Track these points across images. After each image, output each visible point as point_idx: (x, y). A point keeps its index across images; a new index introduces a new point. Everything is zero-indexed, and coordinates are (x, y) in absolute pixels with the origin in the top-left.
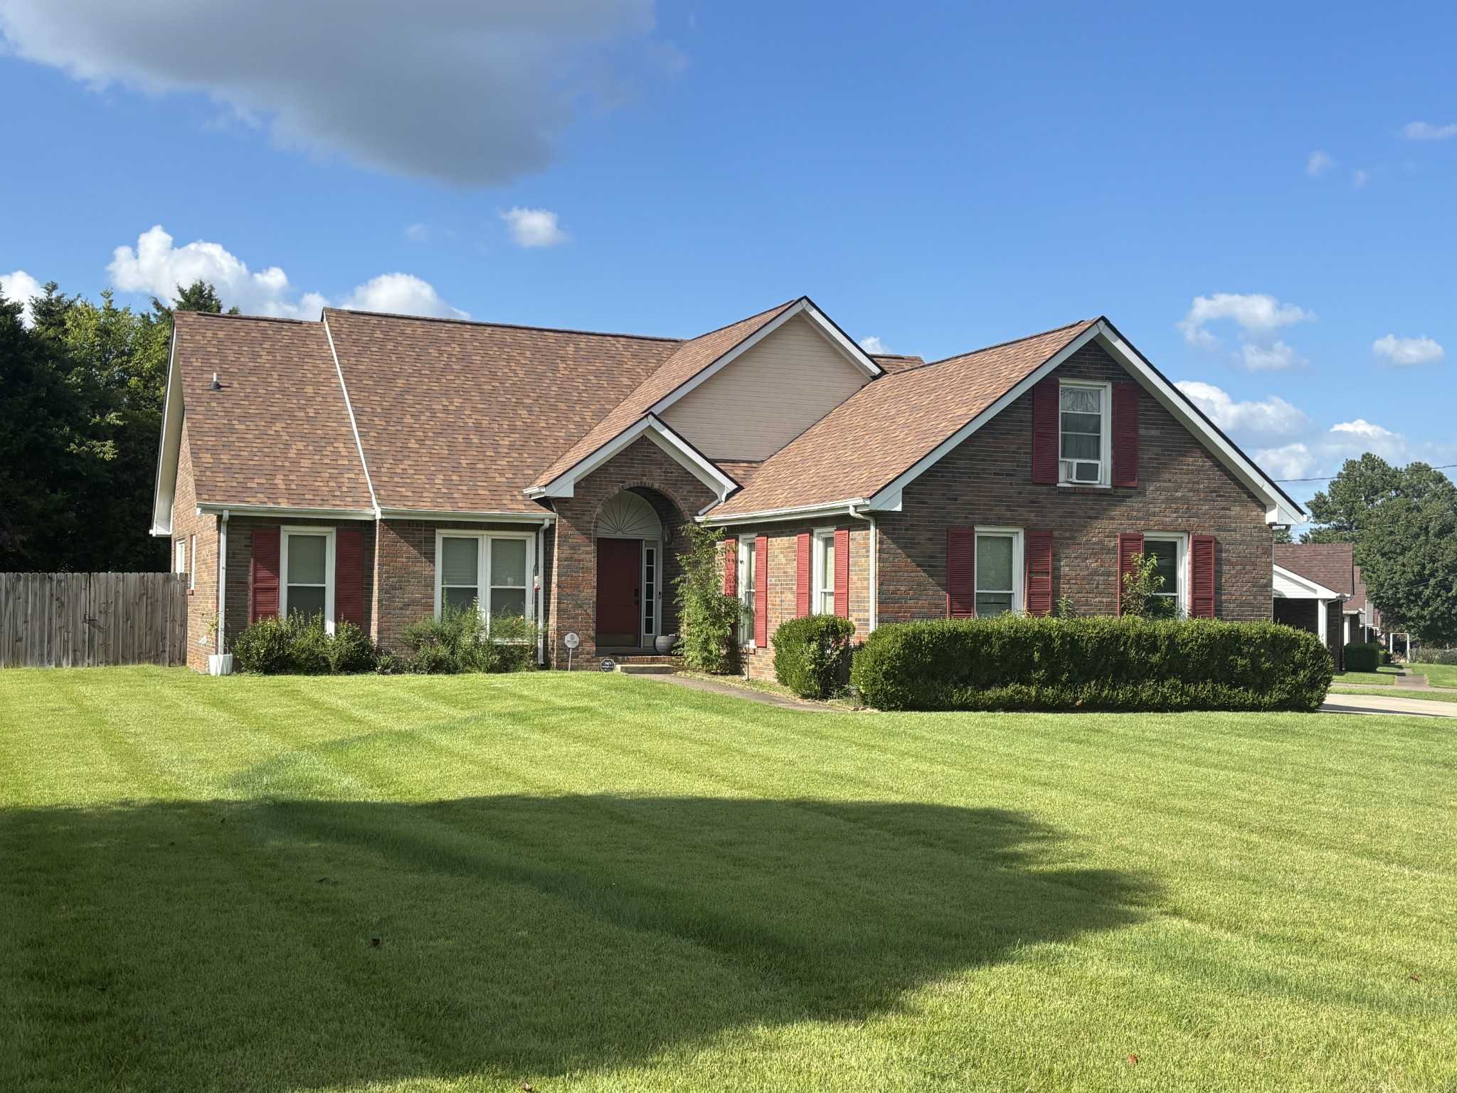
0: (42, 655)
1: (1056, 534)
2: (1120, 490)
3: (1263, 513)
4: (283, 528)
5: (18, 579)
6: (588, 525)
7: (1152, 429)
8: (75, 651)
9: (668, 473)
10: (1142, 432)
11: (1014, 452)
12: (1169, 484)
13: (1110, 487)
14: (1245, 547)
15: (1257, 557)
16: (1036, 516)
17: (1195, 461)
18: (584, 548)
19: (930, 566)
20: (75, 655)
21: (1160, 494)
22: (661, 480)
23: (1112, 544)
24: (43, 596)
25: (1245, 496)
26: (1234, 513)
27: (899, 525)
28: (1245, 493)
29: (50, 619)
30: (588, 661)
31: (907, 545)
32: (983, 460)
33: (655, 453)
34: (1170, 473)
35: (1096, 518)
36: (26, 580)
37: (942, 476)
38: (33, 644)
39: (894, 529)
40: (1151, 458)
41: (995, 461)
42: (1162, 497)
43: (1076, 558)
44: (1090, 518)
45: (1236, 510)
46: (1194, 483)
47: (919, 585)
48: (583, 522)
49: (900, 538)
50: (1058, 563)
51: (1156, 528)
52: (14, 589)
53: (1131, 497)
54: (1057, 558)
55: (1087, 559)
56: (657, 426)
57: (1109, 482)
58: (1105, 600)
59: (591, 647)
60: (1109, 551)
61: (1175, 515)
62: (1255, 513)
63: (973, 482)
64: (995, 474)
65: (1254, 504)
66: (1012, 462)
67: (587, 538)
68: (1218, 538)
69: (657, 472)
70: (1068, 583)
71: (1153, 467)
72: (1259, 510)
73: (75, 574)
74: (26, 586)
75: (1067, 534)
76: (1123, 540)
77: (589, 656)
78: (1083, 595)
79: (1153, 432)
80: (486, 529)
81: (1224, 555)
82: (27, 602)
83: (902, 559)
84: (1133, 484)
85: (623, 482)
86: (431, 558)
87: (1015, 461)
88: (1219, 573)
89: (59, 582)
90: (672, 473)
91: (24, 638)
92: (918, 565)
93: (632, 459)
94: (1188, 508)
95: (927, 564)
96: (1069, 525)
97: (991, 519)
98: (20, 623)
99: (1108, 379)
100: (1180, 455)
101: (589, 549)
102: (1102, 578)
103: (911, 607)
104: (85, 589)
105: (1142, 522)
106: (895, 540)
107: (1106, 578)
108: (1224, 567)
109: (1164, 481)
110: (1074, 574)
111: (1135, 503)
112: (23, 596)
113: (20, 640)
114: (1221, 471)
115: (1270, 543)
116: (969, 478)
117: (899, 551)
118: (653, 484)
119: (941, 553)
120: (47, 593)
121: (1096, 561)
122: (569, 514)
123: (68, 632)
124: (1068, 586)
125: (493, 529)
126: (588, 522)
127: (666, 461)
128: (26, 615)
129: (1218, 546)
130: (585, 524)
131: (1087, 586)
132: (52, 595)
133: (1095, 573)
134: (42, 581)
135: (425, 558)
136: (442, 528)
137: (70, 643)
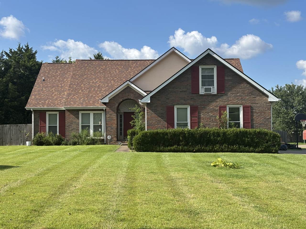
0: (16, 143)
1: (199, 107)
2: (219, 94)
3: (267, 98)
4: (47, 112)
5: (11, 126)
6: (114, 109)
7: (229, 77)
8: (23, 142)
9: (135, 95)
10: (226, 78)
11: (186, 86)
12: (235, 92)
13: (216, 94)
14: (261, 108)
15: (266, 111)
16: (193, 102)
17: (244, 85)
18: (113, 115)
19: (161, 116)
20: (23, 143)
21: (232, 95)
22: (133, 97)
23: (217, 109)
24: (16, 130)
25: (261, 94)
26: (257, 99)
27: (153, 106)
28: (261, 93)
29: (18, 135)
30: (115, 142)
31: (155, 111)
32: (177, 88)
33: (131, 90)
34: (235, 89)
35: (212, 102)
36: (13, 126)
37: (165, 93)
38: (14, 140)
39: (151, 107)
40: (229, 85)
41: (181, 88)
42: (233, 95)
43: (206, 113)
44: (210, 102)
45: (258, 98)
46: (244, 91)
47: (159, 121)
48: (113, 108)
49: (153, 109)
50: (200, 114)
51: (231, 104)
52: (10, 128)
53: (223, 96)
54: (199, 113)
55: (209, 113)
56: (130, 83)
57: (216, 92)
58: (215, 124)
59: (115, 139)
60: (216, 111)
61: (237, 100)
62: (264, 98)
63: (174, 94)
64: (180, 92)
65: (264, 96)
66: (185, 88)
67: (114, 112)
68: (252, 106)
69: (132, 95)
70: (203, 119)
71: (229, 88)
72: (266, 97)
73: (23, 124)
74: (13, 127)
75: (203, 107)
76: (220, 108)
77: (115, 141)
78: (208, 122)
79: (229, 78)
80: (91, 111)
81: (254, 110)
82: (13, 131)
83: (154, 115)
84: (223, 92)
85: (123, 98)
86: (78, 118)
87: (186, 88)
88: (252, 116)
89: (20, 126)
90: (136, 95)
91: (13, 139)
92: (158, 116)
93: (125, 92)
94: (241, 98)
95: (160, 116)
96: (203, 104)
97: (179, 103)
98: (11, 136)
99: (215, 65)
100: (239, 84)
101: (114, 115)
102: (214, 118)
103: (156, 127)
104: (25, 128)
105: (227, 103)
106: (152, 110)
107: (215, 118)
108: (254, 114)
109: (234, 91)
110: (205, 117)
111: (225, 98)
112: (12, 130)
113: (12, 139)
114: (253, 87)
115: (270, 107)
116: (173, 93)
117: (152, 113)
118: (131, 98)
119: (165, 113)
120: (17, 129)
121: (212, 113)
122: (109, 106)
123: (22, 138)
124: (203, 120)
125: (93, 111)
126: (114, 108)
127: (135, 92)
128: (13, 134)
129: (252, 108)
130: (113, 109)
131: (209, 120)
132: (18, 129)
133: (212, 116)
134: (16, 126)
135: (77, 118)
136: (80, 111)
137: (22, 140)
